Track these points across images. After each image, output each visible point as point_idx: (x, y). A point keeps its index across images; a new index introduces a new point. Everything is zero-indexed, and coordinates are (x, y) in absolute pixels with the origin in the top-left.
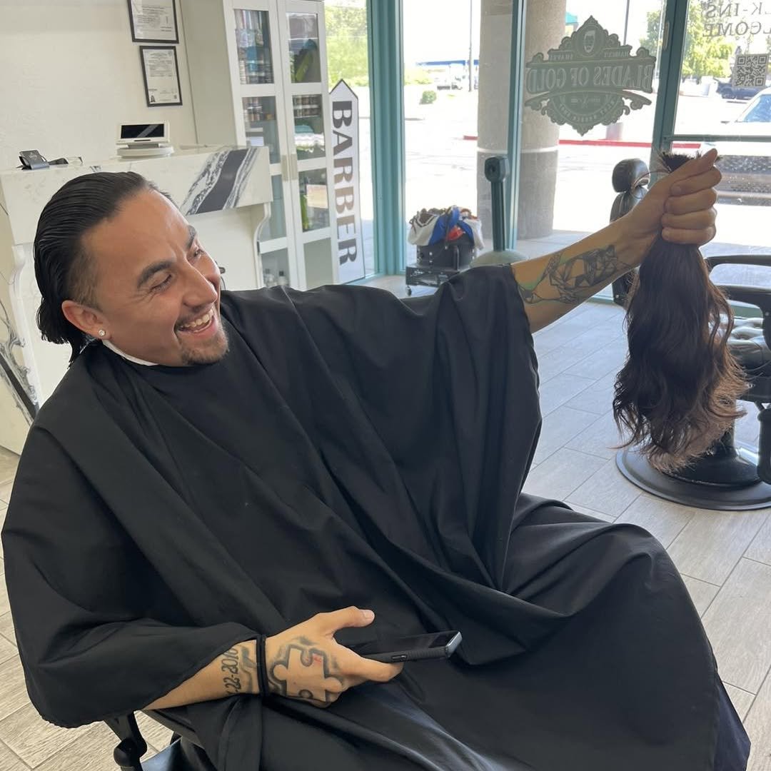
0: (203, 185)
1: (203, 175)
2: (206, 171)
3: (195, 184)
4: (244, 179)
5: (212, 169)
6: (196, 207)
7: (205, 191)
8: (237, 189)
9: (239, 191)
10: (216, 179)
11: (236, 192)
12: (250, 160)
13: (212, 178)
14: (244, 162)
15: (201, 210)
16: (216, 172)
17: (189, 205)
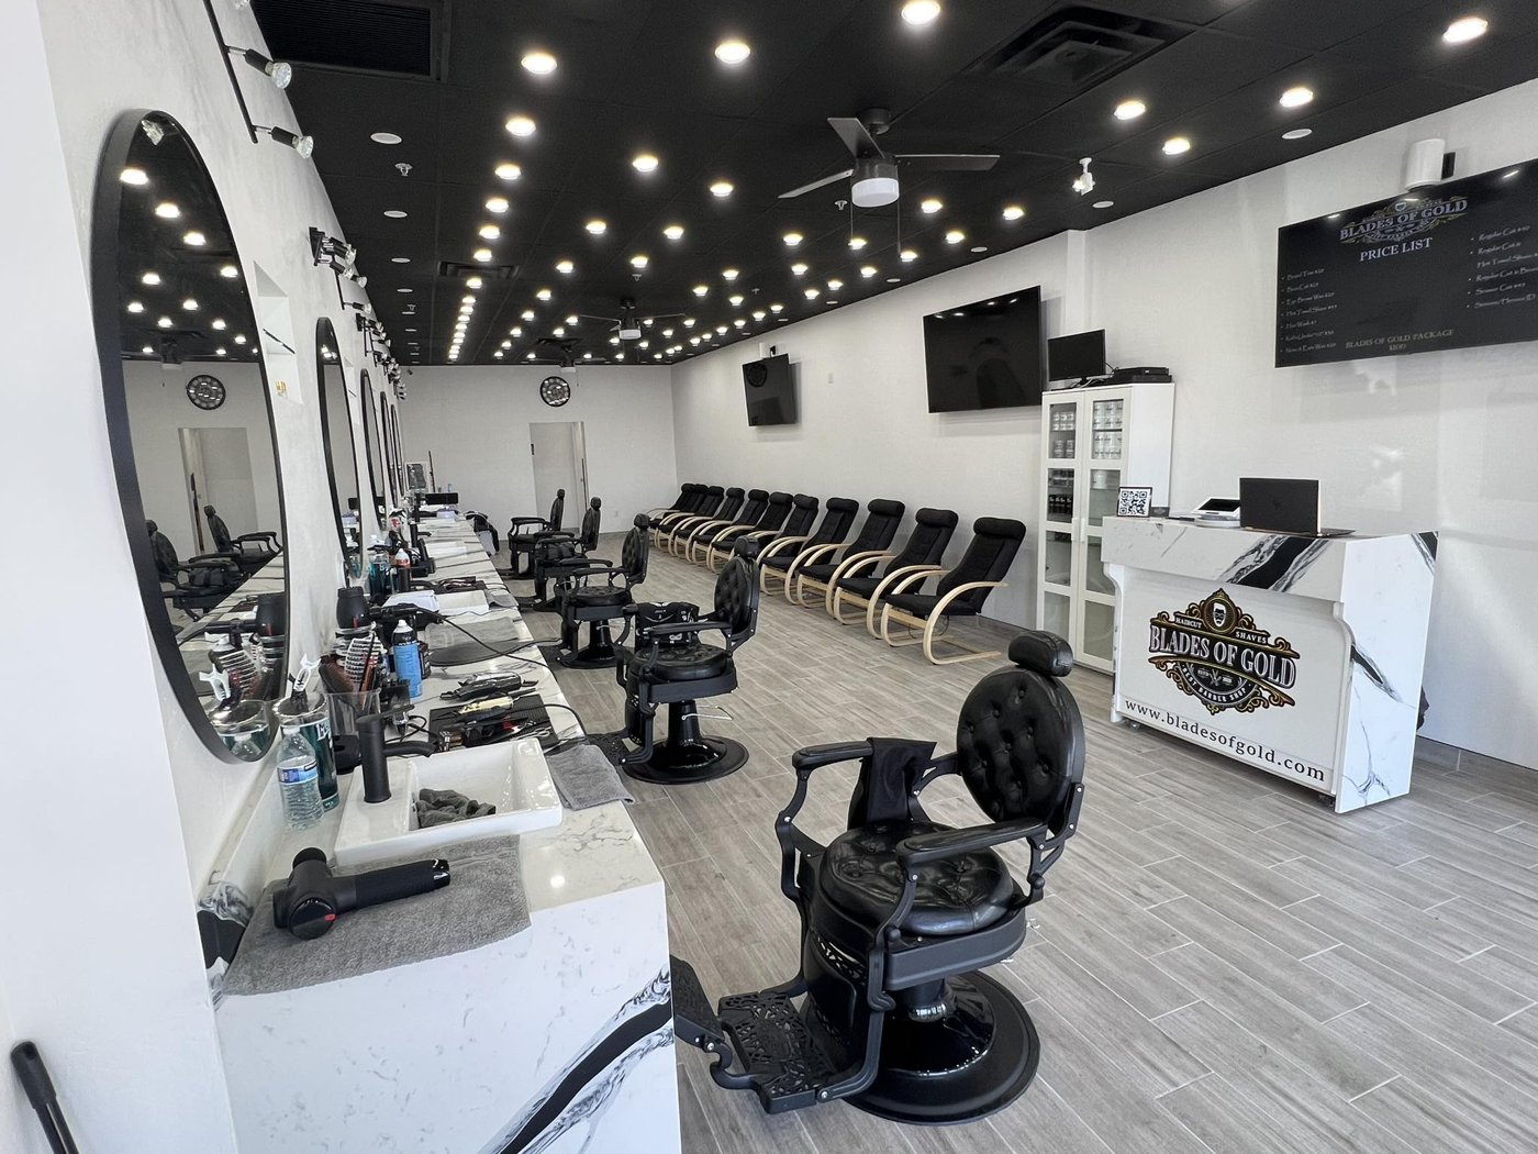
0: (1250, 560)
1: (1253, 552)
2: (1257, 549)
3: (1242, 558)
4: (1302, 568)
5: (1263, 549)
6: (1238, 578)
7: (1252, 567)
8: (1291, 575)
9: (1293, 578)
10: (1267, 559)
11: (1289, 578)
12: (1316, 550)
13: (1262, 557)
14: (1306, 550)
15: (1243, 583)
16: (1269, 552)
17: (1232, 574)
